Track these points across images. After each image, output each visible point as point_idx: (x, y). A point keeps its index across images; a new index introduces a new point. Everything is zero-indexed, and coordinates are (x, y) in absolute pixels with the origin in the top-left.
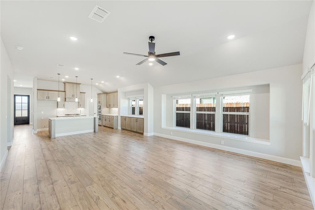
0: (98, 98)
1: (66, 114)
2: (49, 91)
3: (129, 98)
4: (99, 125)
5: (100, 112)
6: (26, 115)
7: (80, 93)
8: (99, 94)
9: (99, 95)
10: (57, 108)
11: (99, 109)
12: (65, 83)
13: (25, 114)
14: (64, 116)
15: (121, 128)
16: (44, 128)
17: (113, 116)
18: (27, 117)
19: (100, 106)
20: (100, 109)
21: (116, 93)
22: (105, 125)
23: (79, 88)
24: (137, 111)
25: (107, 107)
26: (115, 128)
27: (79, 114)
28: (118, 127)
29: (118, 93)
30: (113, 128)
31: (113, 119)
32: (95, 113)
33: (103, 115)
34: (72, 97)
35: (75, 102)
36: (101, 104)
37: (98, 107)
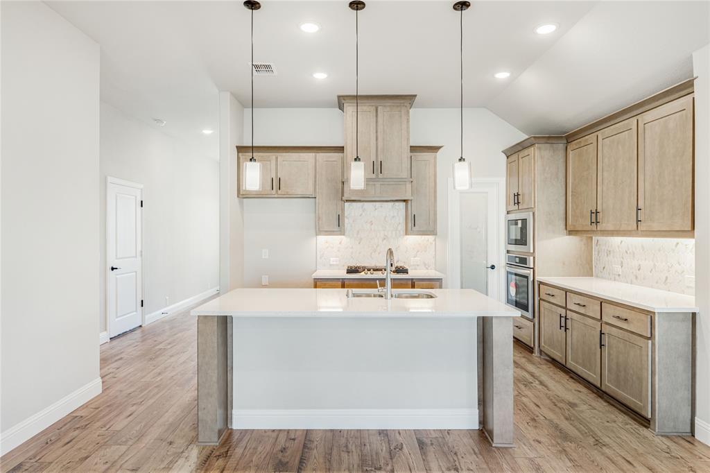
0: (509, 173)
2: (281, 155)
4: (517, 342)
5: (523, 261)
7: (414, 149)
8: (514, 152)
9: (514, 157)
10: (316, 231)
11: (517, 242)
17: (650, 314)
19: (524, 221)
20: (522, 241)
21: (685, 101)
22: (558, 355)
23: (408, 121)
25: (571, 232)
27: (406, 271)
28: (697, 420)
29: (696, 95)
30: (645, 422)
31: (652, 337)
32: (493, 267)
33: (541, 283)
34: (374, 176)
35: (392, 203)
36: (527, 210)
37: (512, 227)
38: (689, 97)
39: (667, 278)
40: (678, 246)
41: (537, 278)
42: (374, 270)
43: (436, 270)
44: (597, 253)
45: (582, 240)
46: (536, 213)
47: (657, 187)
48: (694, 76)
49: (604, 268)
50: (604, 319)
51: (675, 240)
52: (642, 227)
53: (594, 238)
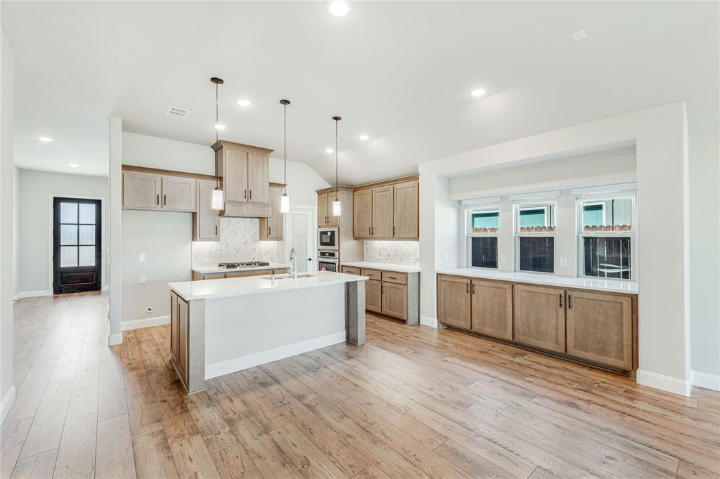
0: (321, 204)
1: (222, 262)
2: (165, 177)
3: (460, 202)
5: (331, 255)
6: (92, 263)
7: (271, 184)
8: (323, 193)
10: (194, 237)
11: (327, 244)
12: (218, 147)
13: (88, 260)
14: (217, 269)
15: (441, 322)
16: (149, 315)
17: (406, 274)
18: (94, 267)
19: (333, 233)
20: (330, 244)
23: (268, 166)
24: (508, 254)
25: (356, 238)
26: (412, 319)
27: (268, 264)
28: (421, 316)
29: (420, 181)
30: (404, 322)
31: (406, 284)
32: (310, 260)
33: (343, 266)
34: (246, 200)
35: (250, 219)
36: (335, 226)
37: (323, 236)
38: (416, 182)
41: (341, 263)
42: (247, 265)
43: (279, 263)
44: (366, 249)
45: (358, 243)
46: (341, 229)
47: (403, 218)
48: (419, 174)
49: (370, 256)
50: (383, 279)
52: (396, 236)
53: (365, 241)
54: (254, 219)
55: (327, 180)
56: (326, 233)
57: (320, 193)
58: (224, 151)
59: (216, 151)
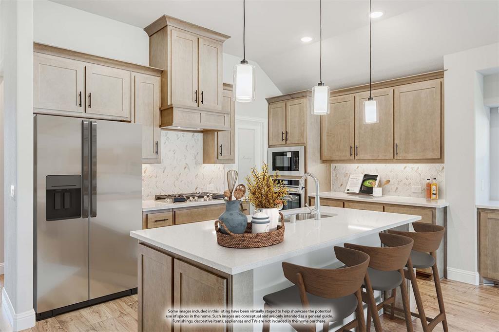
5: (296, 183)
7: (225, 84)
9: (279, 104)
12: (157, 29)
15: (484, 277)
17: (432, 209)
19: (296, 154)
25: (324, 161)
28: (448, 268)
33: (310, 197)
34: (196, 105)
36: (297, 144)
37: (277, 158)
38: (439, 81)
39: (397, 188)
40: (406, 168)
41: (309, 195)
42: (198, 197)
44: (334, 175)
45: (326, 167)
47: (411, 132)
48: (445, 69)
49: (342, 185)
51: (405, 165)
52: (400, 156)
53: (333, 165)
54: (196, 134)
55: (278, 85)
56: (282, 154)
57: (271, 101)
58: (169, 32)
59: (150, 36)
